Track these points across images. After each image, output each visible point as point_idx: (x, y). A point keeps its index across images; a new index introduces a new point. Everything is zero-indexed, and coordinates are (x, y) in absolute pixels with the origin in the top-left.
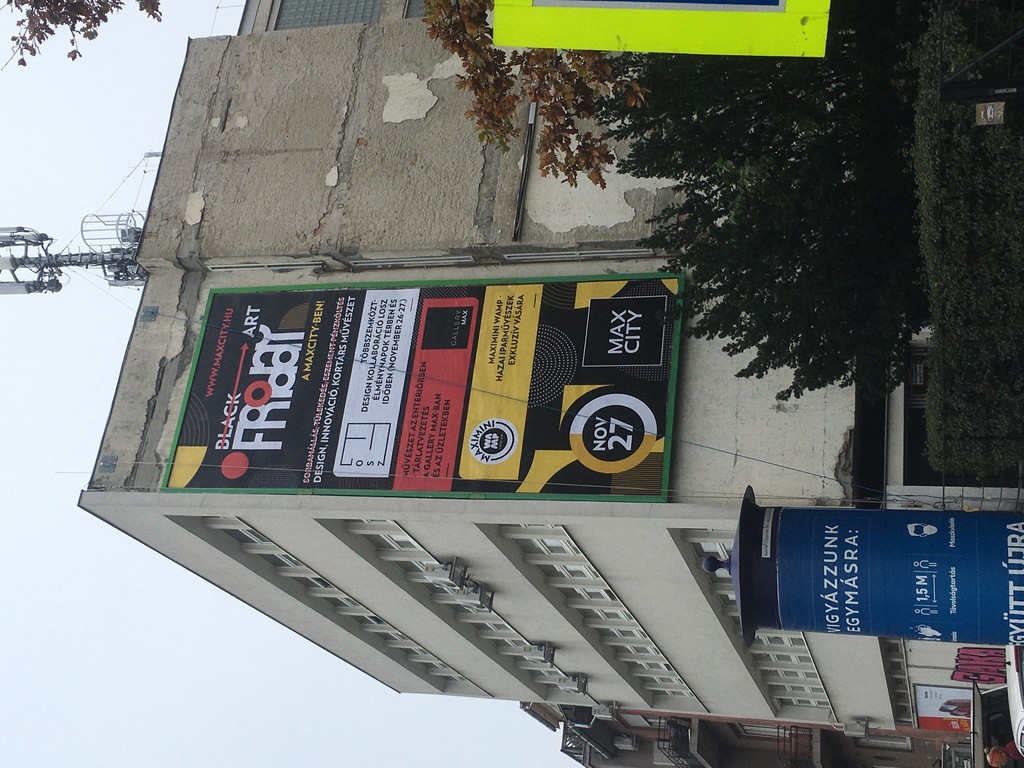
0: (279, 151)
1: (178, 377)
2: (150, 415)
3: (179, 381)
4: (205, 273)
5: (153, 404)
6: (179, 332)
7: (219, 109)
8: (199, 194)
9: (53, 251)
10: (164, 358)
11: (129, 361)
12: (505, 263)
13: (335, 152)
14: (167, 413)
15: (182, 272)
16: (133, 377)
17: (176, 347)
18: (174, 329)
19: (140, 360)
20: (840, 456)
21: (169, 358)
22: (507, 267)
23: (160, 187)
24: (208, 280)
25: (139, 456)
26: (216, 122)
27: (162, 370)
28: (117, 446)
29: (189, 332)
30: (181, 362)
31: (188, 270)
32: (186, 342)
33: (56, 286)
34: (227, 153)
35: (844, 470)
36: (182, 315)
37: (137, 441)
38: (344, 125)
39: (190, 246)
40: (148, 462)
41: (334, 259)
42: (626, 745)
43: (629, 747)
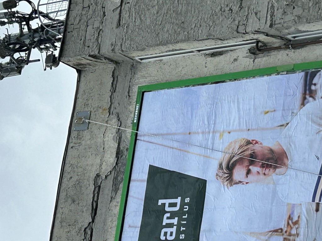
4: (134, 65)
5: (89, 232)
10: (98, 176)
11: (65, 180)
16: (70, 200)
18: (106, 139)
19: (75, 178)
21: (103, 175)
27: (98, 188)
31: (118, 63)
32: (119, 153)
41: (267, 35)
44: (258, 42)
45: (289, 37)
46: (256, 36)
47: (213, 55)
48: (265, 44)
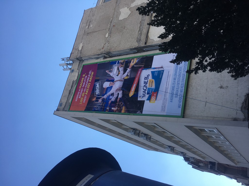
0: (98, 31)
1: (75, 85)
2: (69, 94)
4: (83, 61)
5: (70, 91)
7: (88, 24)
8: (82, 43)
10: (73, 81)
11: (67, 81)
12: (144, 51)
13: (108, 29)
14: (72, 93)
16: (68, 85)
17: (76, 78)
18: (76, 74)
19: (69, 81)
20: (243, 103)
24: (84, 63)
25: (66, 103)
26: (87, 27)
27: (73, 83)
28: (63, 101)
29: (78, 74)
30: (76, 81)
31: (80, 61)
32: (78, 77)
34: (88, 33)
36: (78, 71)
37: (66, 100)
38: (111, 22)
39: (79, 55)
40: (68, 105)
41: (106, 55)
42: (201, 164)
43: (203, 165)
44: (105, 56)
45: (110, 55)
46: (104, 55)
47: (97, 59)
48: (106, 57)
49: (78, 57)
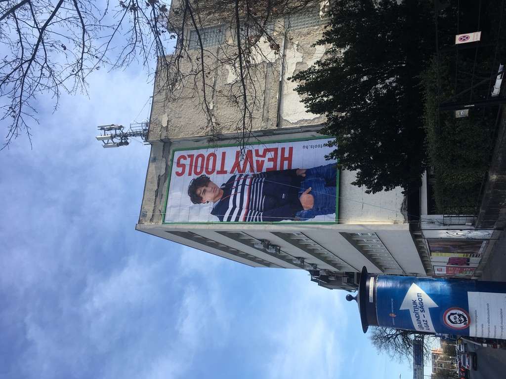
0: (192, 97)
1: (165, 182)
2: (156, 196)
3: (165, 183)
4: (171, 143)
5: (157, 192)
6: (164, 166)
8: (166, 115)
9: (125, 131)
10: (159, 175)
12: (274, 134)
13: (211, 96)
14: (162, 195)
15: (163, 144)
16: (150, 182)
17: (163, 171)
18: (162, 165)
19: (152, 176)
20: (402, 204)
21: (161, 175)
22: (275, 136)
23: (153, 113)
24: (172, 146)
25: (154, 211)
27: (159, 180)
28: (147, 208)
29: (167, 165)
30: (165, 176)
31: (165, 143)
32: (166, 169)
33: (127, 143)
35: (404, 209)
36: (164, 159)
37: (153, 206)
38: (214, 86)
39: (164, 134)
40: (157, 213)
42: (332, 279)
43: (334, 279)
45: (220, 137)
46: (210, 137)
47: (196, 141)
48: (213, 139)
49: (163, 137)
